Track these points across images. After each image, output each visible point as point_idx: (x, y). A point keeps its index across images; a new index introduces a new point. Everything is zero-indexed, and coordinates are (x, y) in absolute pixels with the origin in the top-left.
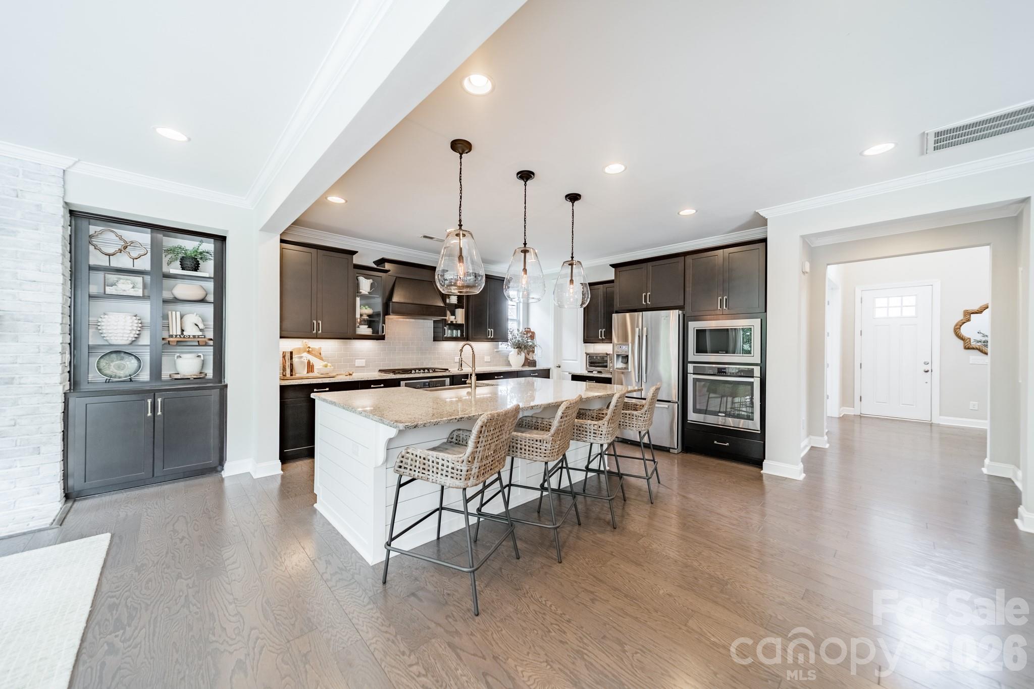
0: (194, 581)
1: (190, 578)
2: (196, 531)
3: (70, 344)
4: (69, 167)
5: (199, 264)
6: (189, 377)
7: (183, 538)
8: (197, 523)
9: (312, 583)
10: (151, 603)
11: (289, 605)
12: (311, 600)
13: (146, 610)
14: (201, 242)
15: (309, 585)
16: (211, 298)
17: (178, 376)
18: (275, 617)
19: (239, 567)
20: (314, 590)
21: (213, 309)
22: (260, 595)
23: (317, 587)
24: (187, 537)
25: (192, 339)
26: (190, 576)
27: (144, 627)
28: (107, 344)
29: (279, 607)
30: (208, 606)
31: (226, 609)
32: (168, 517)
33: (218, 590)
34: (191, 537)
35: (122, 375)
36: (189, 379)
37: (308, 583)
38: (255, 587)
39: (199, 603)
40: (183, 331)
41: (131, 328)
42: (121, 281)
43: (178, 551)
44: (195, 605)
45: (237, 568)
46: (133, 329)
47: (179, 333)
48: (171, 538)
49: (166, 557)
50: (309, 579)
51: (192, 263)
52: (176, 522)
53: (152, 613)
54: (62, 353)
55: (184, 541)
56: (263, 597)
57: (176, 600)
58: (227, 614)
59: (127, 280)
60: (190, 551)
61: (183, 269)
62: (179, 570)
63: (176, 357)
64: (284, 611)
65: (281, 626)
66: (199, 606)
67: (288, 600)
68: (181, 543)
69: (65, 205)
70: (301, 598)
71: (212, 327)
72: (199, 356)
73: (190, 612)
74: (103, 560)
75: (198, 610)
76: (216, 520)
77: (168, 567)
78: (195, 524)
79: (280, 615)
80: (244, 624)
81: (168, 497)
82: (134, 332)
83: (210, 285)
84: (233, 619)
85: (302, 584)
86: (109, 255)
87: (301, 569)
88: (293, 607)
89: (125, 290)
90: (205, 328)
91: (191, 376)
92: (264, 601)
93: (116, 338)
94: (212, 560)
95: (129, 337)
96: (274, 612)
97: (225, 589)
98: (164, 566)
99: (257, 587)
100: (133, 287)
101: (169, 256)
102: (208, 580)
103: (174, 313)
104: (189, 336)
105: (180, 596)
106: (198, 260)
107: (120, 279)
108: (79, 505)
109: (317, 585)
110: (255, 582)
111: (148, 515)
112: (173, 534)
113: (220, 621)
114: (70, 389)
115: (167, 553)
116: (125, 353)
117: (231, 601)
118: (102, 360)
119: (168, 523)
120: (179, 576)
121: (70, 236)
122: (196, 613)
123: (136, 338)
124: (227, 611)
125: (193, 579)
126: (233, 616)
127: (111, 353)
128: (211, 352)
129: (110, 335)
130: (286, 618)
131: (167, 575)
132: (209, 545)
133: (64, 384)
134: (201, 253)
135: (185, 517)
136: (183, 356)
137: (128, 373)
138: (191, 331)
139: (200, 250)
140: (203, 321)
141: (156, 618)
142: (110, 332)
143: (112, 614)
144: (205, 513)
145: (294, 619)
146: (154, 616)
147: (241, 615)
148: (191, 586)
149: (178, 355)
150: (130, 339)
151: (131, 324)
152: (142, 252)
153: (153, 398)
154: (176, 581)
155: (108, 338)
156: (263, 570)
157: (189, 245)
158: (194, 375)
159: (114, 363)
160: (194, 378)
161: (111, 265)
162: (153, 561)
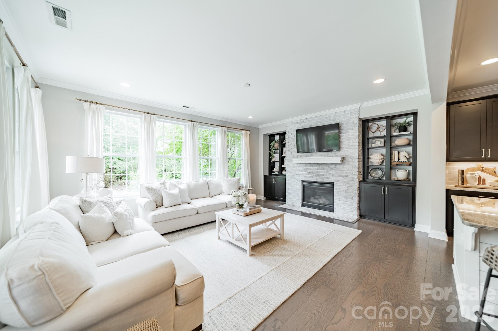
0: (372, 259)
1: (371, 257)
2: (386, 244)
3: (362, 165)
4: (360, 106)
5: (407, 128)
6: (401, 180)
7: (380, 244)
8: (389, 242)
9: (415, 293)
10: (357, 256)
11: (396, 292)
12: (407, 299)
13: (354, 257)
14: (407, 118)
15: (412, 293)
16: (412, 143)
17: (396, 179)
18: (387, 291)
19: (389, 265)
20: (413, 297)
21: (412, 148)
22: (389, 279)
23: (416, 297)
24: (382, 244)
25: (403, 163)
26: (372, 256)
27: (351, 261)
28: (373, 165)
29: (392, 289)
30: (369, 269)
31: (374, 275)
32: (381, 235)
33: (376, 267)
34: (382, 245)
35: (377, 177)
36: (401, 181)
37: (413, 292)
38: (389, 275)
39: (368, 266)
40: (399, 159)
41: (379, 159)
42: (377, 141)
43: (375, 247)
44: (366, 266)
45: (388, 265)
46: (380, 159)
47: (397, 160)
48: (376, 242)
49: (370, 246)
50: (415, 291)
51: (403, 128)
52: (382, 238)
53: (355, 259)
54: (358, 168)
55: (379, 245)
56: (389, 281)
57: (363, 260)
58: (372, 276)
59: (378, 141)
60: (378, 249)
61: (400, 132)
62: (370, 253)
63: (396, 171)
64: (392, 292)
65: (387, 296)
66: (367, 267)
67: (397, 290)
68: (378, 245)
69: (359, 119)
70: (404, 294)
71: (412, 157)
72: (406, 171)
73: (364, 266)
74: (355, 237)
75: (366, 268)
76: (396, 244)
77: (369, 250)
78: (388, 242)
79: (389, 292)
80: (375, 283)
81: (387, 228)
82: (381, 161)
83: (411, 137)
84: (373, 279)
85: (409, 290)
86: (374, 132)
87: (415, 285)
88: (397, 294)
89: (378, 145)
90: (410, 158)
91: (402, 179)
92: (388, 282)
93: (375, 163)
94: (383, 257)
95: (379, 162)
96: (388, 289)
97: (379, 268)
98: (368, 249)
99: (389, 276)
100: (380, 143)
101: (395, 128)
102: (376, 261)
103: (395, 152)
104: (401, 161)
105: (365, 260)
106: (406, 126)
107: (376, 141)
108: (363, 220)
109: (416, 296)
110: (390, 274)
111: (376, 231)
112: (378, 241)
113: (369, 276)
114: (362, 180)
115: (372, 245)
116: (378, 169)
117: (377, 273)
118: (371, 171)
119: (379, 237)
120: (369, 254)
121: (362, 129)
122: (365, 268)
123: (382, 163)
124: (373, 275)
125: (372, 258)
126: (374, 278)
127: (374, 168)
128: (411, 169)
129: (373, 162)
130: (391, 295)
131: (366, 252)
132: (386, 251)
133: (359, 178)
134: (408, 123)
135: (386, 237)
136: (400, 170)
137: (379, 176)
138: (403, 159)
139: (407, 122)
140: (409, 154)
141: (355, 261)
142: (373, 161)
143: (347, 252)
144: (395, 240)
145: (394, 298)
146: (355, 260)
147: (376, 280)
148: (370, 259)
149: (397, 170)
150: (379, 163)
151: (379, 158)
152: (384, 129)
153: (384, 187)
154: (367, 255)
155: (373, 163)
156: (398, 273)
157: (402, 120)
158: (403, 179)
159: (375, 172)
160: (403, 181)
161: (374, 136)
162: (366, 245)
